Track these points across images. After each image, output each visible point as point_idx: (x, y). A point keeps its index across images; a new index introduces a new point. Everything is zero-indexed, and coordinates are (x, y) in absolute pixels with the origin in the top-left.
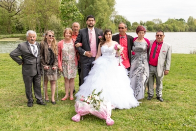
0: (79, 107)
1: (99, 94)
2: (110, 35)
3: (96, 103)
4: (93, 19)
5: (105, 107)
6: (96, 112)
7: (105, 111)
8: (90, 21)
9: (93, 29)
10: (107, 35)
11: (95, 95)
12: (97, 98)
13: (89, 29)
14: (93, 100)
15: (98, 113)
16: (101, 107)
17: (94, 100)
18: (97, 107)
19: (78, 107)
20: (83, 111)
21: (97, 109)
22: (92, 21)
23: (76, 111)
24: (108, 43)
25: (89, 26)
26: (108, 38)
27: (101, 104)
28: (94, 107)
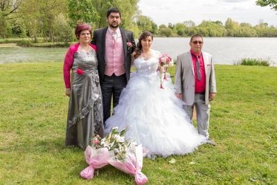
1: (123, 132)
3: (117, 147)
5: (132, 155)
6: (119, 164)
7: (133, 162)
8: (113, 17)
10: (145, 40)
12: (119, 139)
14: (113, 143)
15: (121, 165)
16: (126, 155)
17: (116, 143)
18: (120, 154)
19: (89, 156)
20: (98, 162)
21: (121, 158)
22: (117, 17)
23: (87, 161)
24: (145, 54)
25: (112, 27)
27: (126, 150)
28: (116, 154)
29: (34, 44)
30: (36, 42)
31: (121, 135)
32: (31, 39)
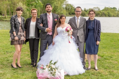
0: (40, 73)
1: (55, 63)
2: (64, 19)
3: (52, 70)
4: (50, 6)
5: (59, 74)
7: (59, 77)
8: (48, 7)
9: (51, 14)
10: (62, 19)
11: (52, 64)
12: (53, 66)
13: (48, 14)
16: (56, 74)
17: (51, 68)
18: (53, 73)
19: (38, 74)
20: (43, 76)
21: (53, 75)
22: (49, 7)
23: (37, 76)
24: (62, 25)
25: (48, 12)
26: (62, 21)
27: (56, 71)
28: (51, 73)
29: (4, 19)
30: (5, 18)
31: (54, 65)
32: (2, 16)
